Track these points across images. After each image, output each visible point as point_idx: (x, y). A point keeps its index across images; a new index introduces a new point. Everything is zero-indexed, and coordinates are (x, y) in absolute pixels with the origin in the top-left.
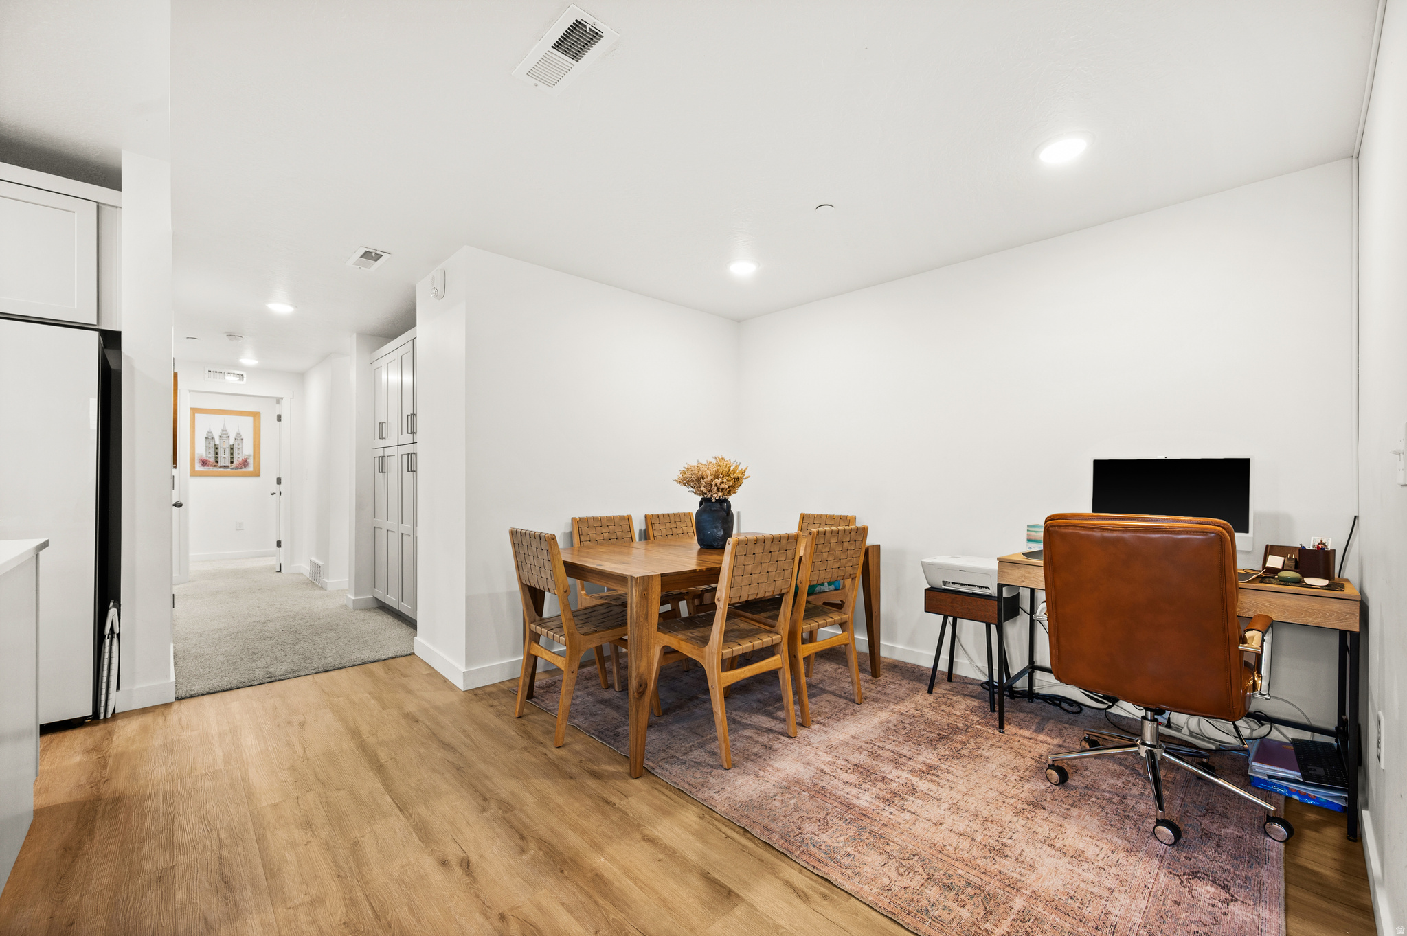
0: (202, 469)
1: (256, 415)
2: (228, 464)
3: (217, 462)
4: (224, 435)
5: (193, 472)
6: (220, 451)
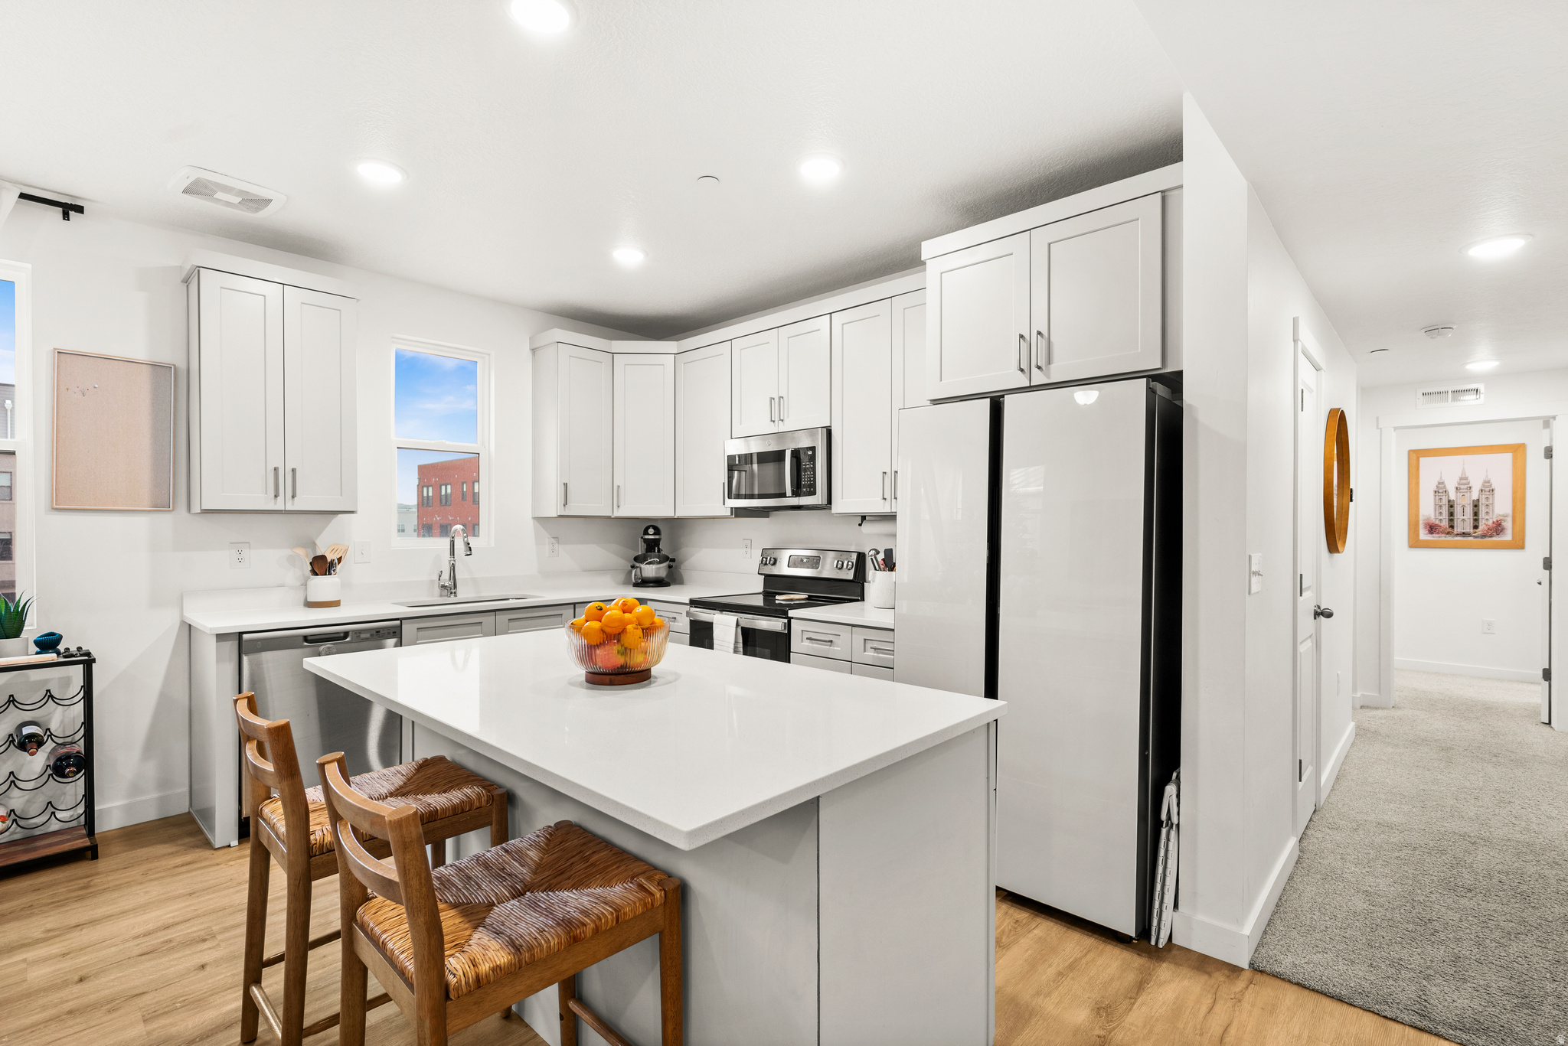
0: (1429, 537)
1: (1518, 451)
2: (1469, 529)
3: (1452, 527)
4: (1464, 485)
5: (1415, 543)
6: (1458, 510)
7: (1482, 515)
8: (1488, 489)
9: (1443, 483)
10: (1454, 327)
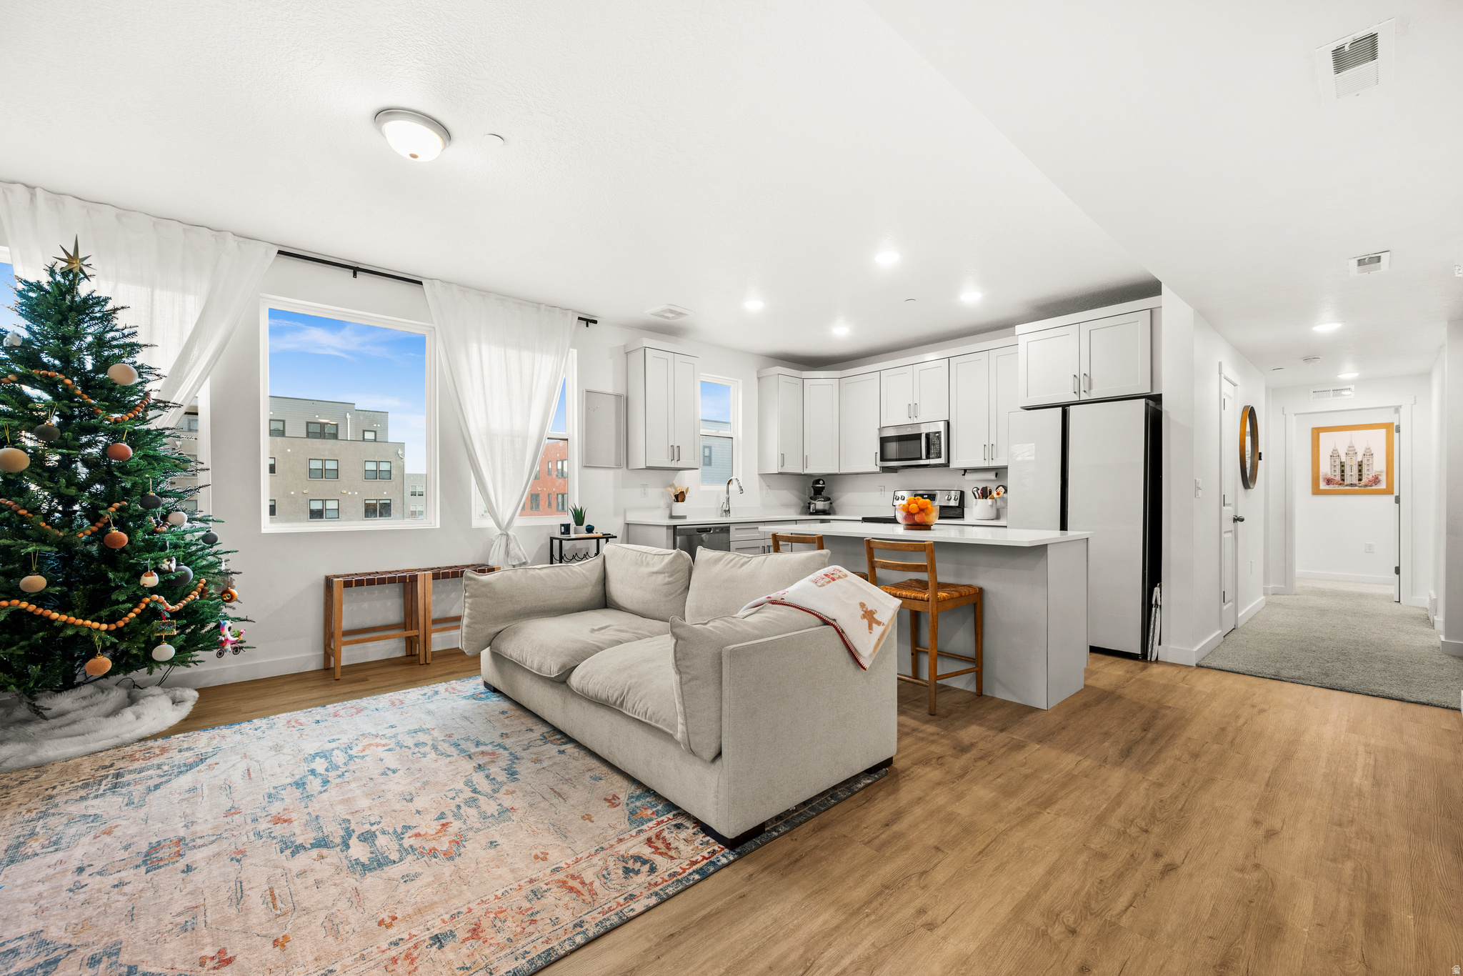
0: (1327, 487)
1: (1388, 427)
2: (1355, 481)
3: (1343, 480)
4: (1351, 451)
5: (1316, 491)
6: (1347, 469)
7: (1364, 471)
8: (1369, 454)
9: (1336, 450)
10: (1321, 357)
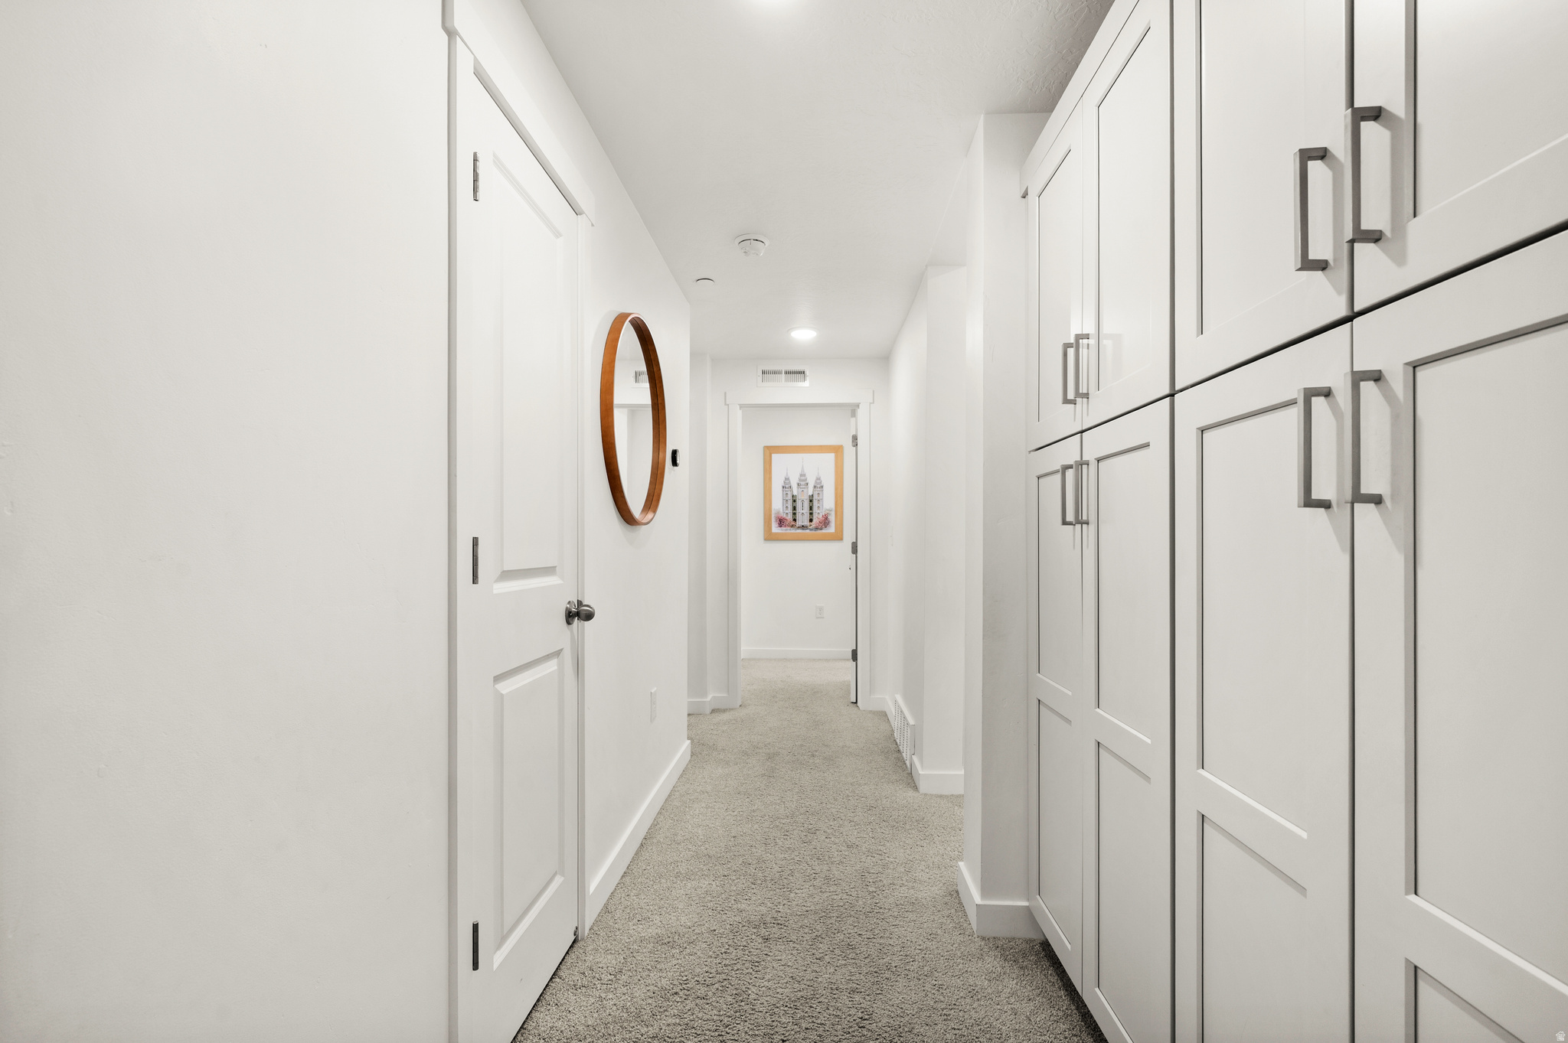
0: (779, 531)
1: (838, 450)
2: (807, 523)
3: (795, 520)
4: (803, 483)
5: (769, 537)
6: (799, 505)
7: (815, 509)
8: (818, 486)
9: (788, 479)
